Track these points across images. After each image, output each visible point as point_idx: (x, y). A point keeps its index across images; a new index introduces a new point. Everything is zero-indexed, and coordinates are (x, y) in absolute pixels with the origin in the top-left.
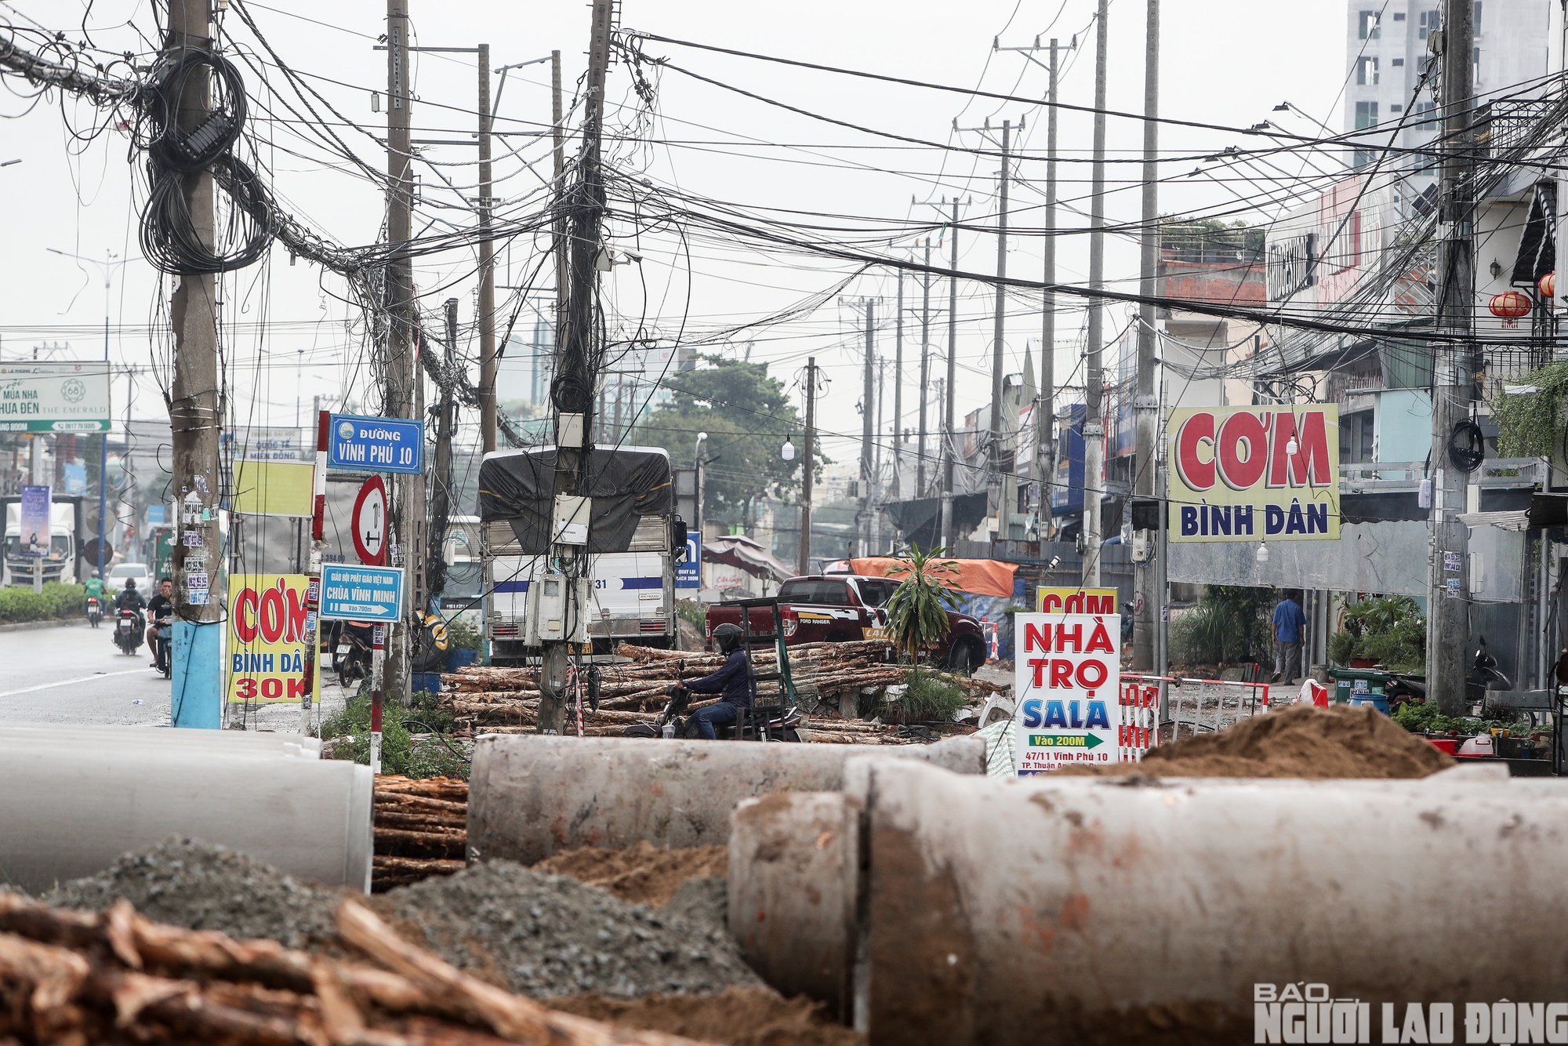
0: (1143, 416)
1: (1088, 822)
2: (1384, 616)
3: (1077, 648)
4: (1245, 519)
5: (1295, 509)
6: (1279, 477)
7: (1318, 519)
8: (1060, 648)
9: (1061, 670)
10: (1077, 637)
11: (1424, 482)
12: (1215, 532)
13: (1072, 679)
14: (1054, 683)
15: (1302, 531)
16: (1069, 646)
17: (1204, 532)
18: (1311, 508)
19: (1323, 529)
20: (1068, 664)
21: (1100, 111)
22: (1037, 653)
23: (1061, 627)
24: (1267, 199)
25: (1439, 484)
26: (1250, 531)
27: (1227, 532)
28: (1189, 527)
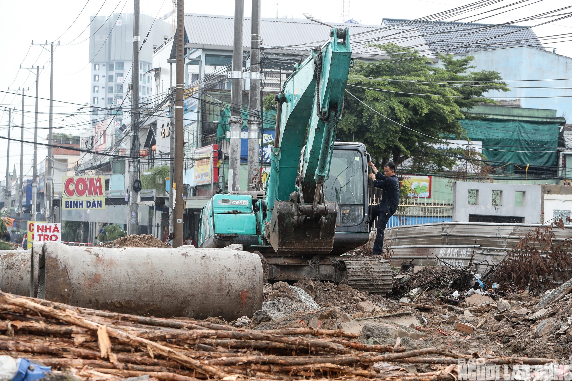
0: (49, 181)
1: (100, 256)
2: (113, 230)
3: (50, 231)
4: (81, 204)
5: (94, 202)
6: (90, 194)
7: (99, 204)
8: (46, 231)
9: (46, 237)
10: (50, 228)
11: (127, 195)
12: (74, 207)
13: (49, 239)
14: (44, 240)
15: (95, 207)
16: (48, 231)
17: (71, 207)
18: (98, 202)
19: (101, 207)
20: (48, 236)
21: (37, 98)
22: (40, 233)
23: (46, 226)
24: (83, 124)
25: (131, 195)
26: (82, 207)
27: (77, 207)
28: (67, 205)
